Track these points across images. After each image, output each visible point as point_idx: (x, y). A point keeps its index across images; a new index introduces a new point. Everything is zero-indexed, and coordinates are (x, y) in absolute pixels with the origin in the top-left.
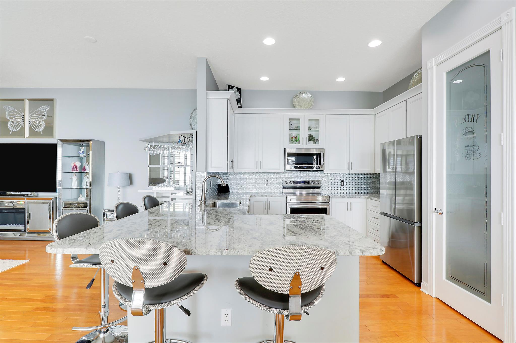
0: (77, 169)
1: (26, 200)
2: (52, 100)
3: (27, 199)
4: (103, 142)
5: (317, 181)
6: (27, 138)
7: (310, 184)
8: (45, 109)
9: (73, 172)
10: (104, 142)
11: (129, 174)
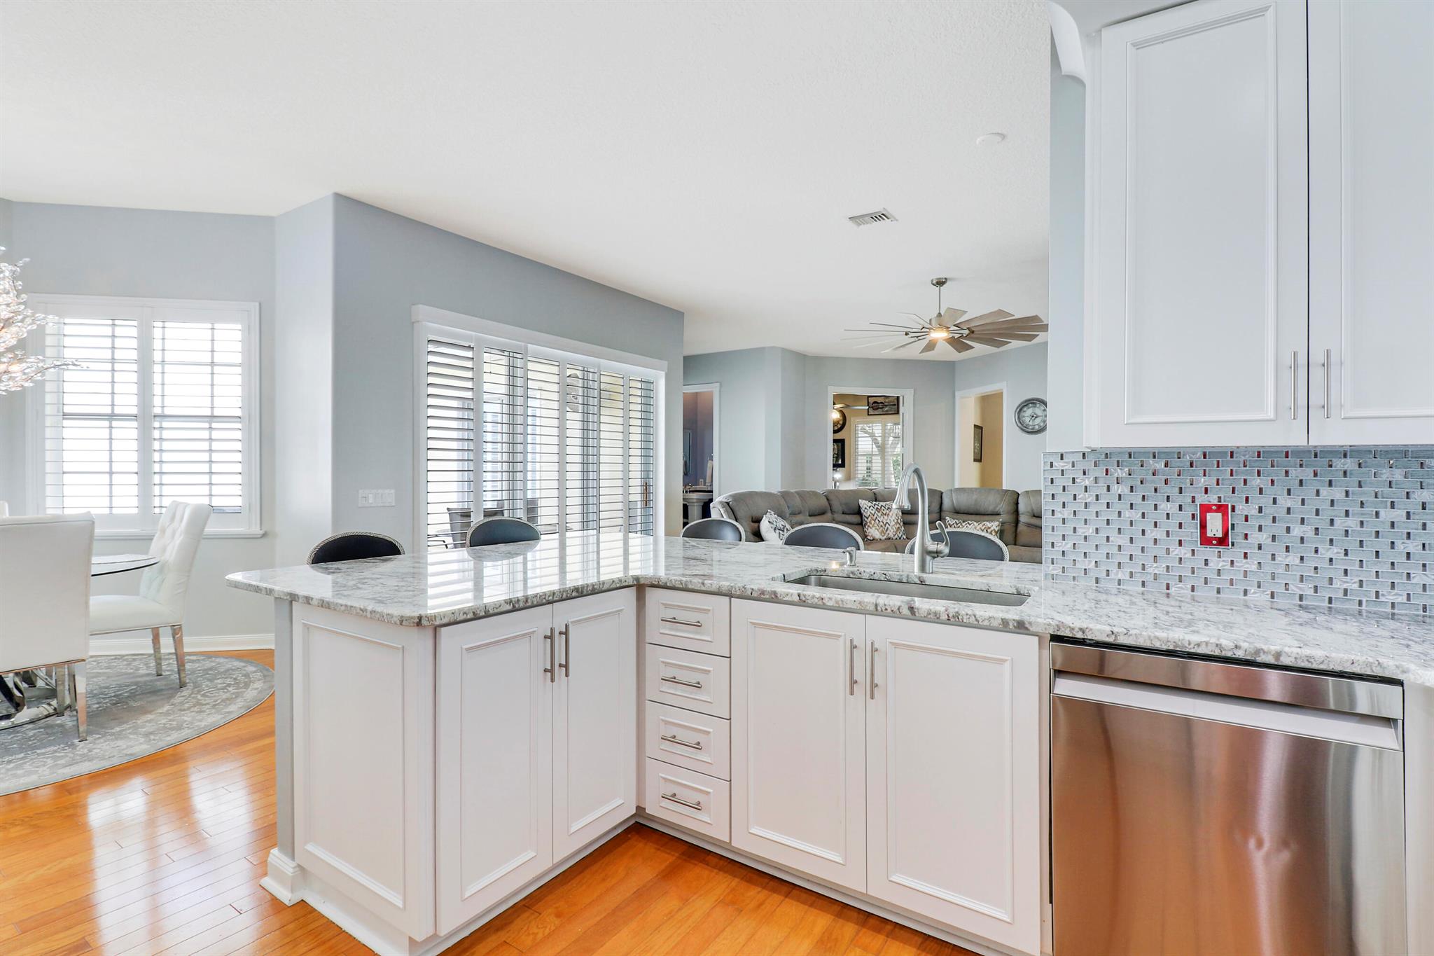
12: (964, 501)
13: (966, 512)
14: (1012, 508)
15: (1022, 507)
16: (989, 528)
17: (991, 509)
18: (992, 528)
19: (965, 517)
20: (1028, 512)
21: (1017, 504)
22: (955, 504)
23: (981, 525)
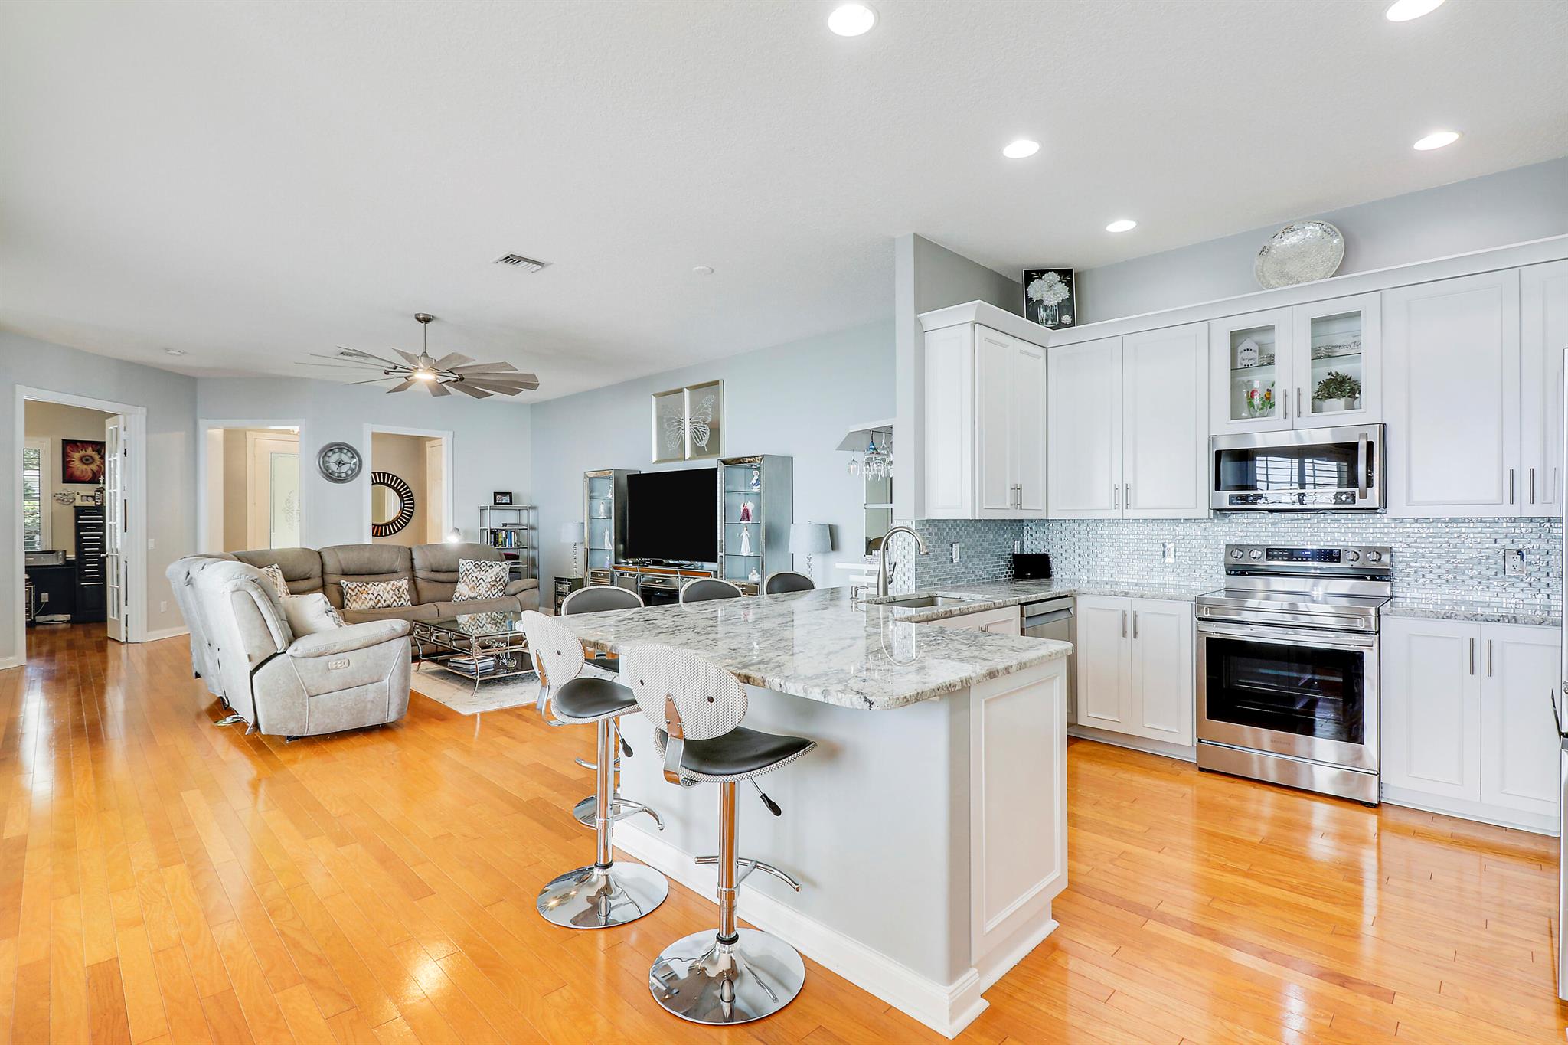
0: (748, 517)
1: (679, 575)
2: (717, 383)
3: (681, 573)
4: (789, 457)
5: (1379, 551)
6: (689, 459)
7: (1339, 561)
8: (708, 399)
9: (742, 522)
10: (792, 458)
11: (830, 525)
12: (352, 561)
13: (357, 572)
14: (408, 564)
15: (417, 563)
16: (400, 587)
17: (386, 567)
18: (403, 588)
19: (366, 578)
20: (426, 567)
21: (412, 559)
22: (343, 565)
23: (390, 586)
